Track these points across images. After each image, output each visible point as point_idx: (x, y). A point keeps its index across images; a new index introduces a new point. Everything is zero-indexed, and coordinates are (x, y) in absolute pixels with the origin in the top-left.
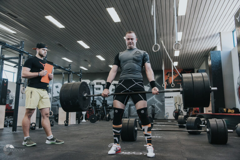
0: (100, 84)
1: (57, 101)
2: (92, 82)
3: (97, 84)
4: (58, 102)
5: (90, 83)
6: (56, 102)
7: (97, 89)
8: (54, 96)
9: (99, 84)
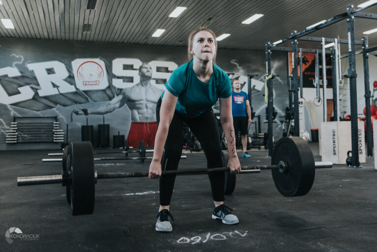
0: (167, 70)
1: (51, 107)
2: (146, 65)
3: (159, 69)
4: (55, 109)
5: (141, 67)
6: (48, 110)
7: (159, 81)
8: (41, 93)
9: (163, 70)
